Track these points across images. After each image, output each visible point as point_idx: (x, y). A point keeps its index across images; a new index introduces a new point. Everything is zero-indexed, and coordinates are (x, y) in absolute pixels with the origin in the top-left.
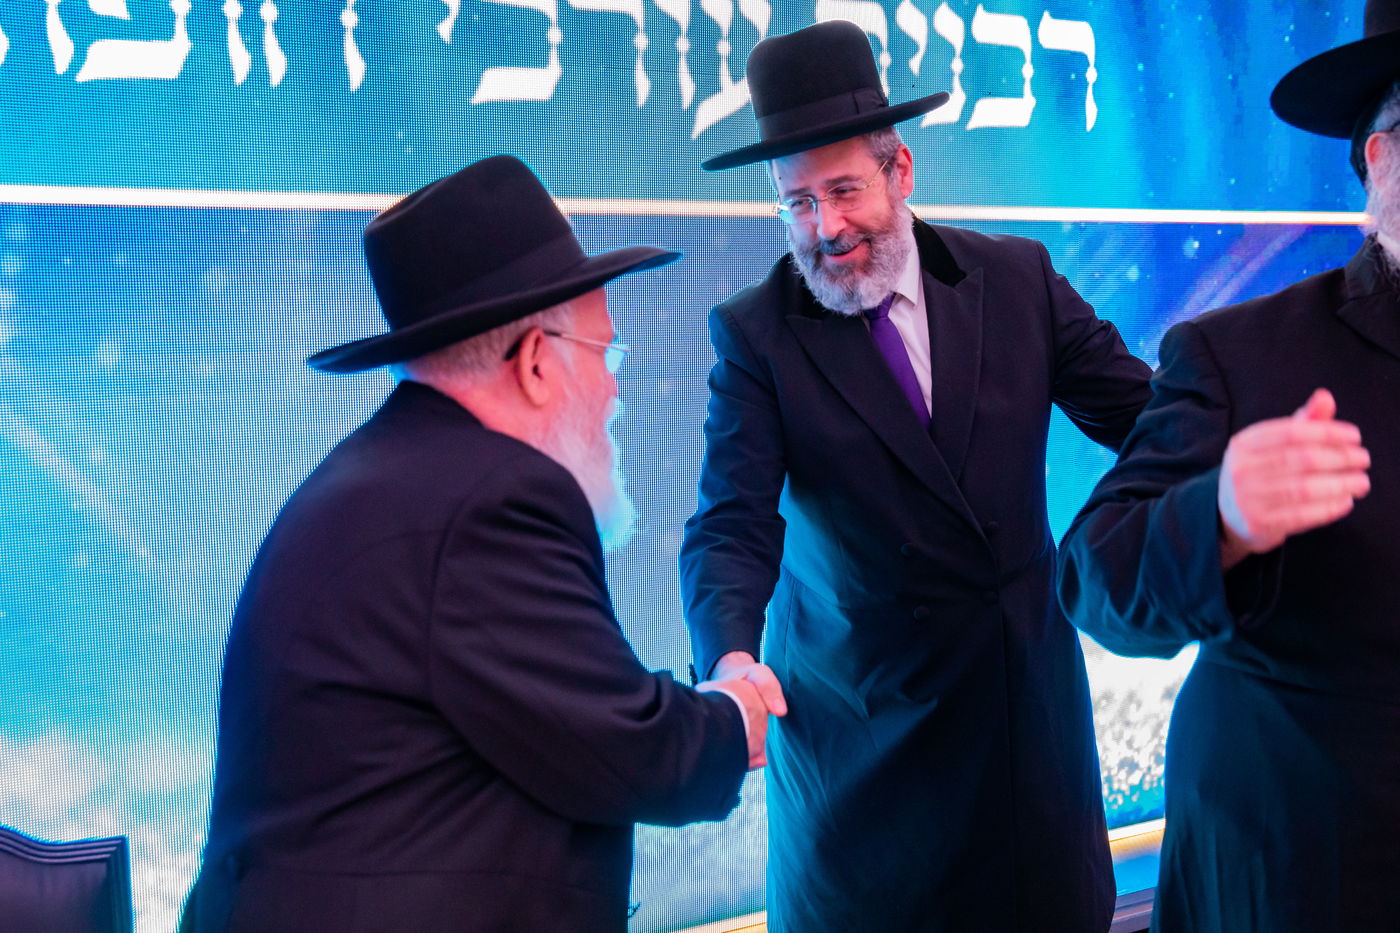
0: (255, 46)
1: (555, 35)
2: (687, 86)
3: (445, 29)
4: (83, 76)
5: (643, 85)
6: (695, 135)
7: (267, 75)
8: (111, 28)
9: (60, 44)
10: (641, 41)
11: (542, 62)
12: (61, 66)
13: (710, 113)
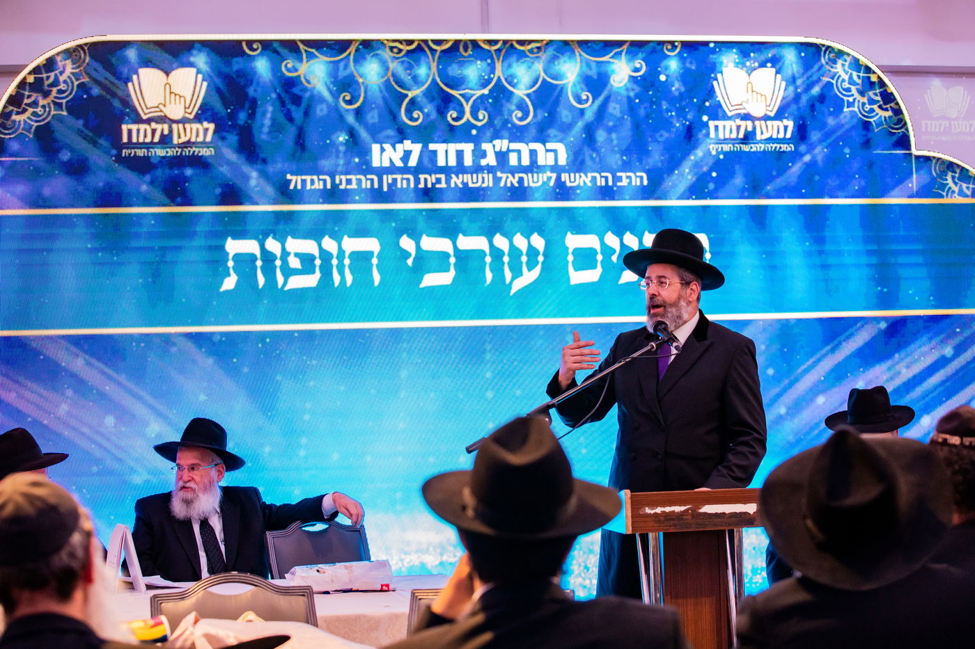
0: (341, 273)
1: (452, 260)
2: (508, 275)
3: (410, 262)
4: (286, 288)
5: (489, 276)
6: (512, 294)
7: (345, 283)
8: (295, 272)
9: (280, 279)
10: (488, 259)
11: (447, 270)
12: (280, 285)
13: (518, 285)
